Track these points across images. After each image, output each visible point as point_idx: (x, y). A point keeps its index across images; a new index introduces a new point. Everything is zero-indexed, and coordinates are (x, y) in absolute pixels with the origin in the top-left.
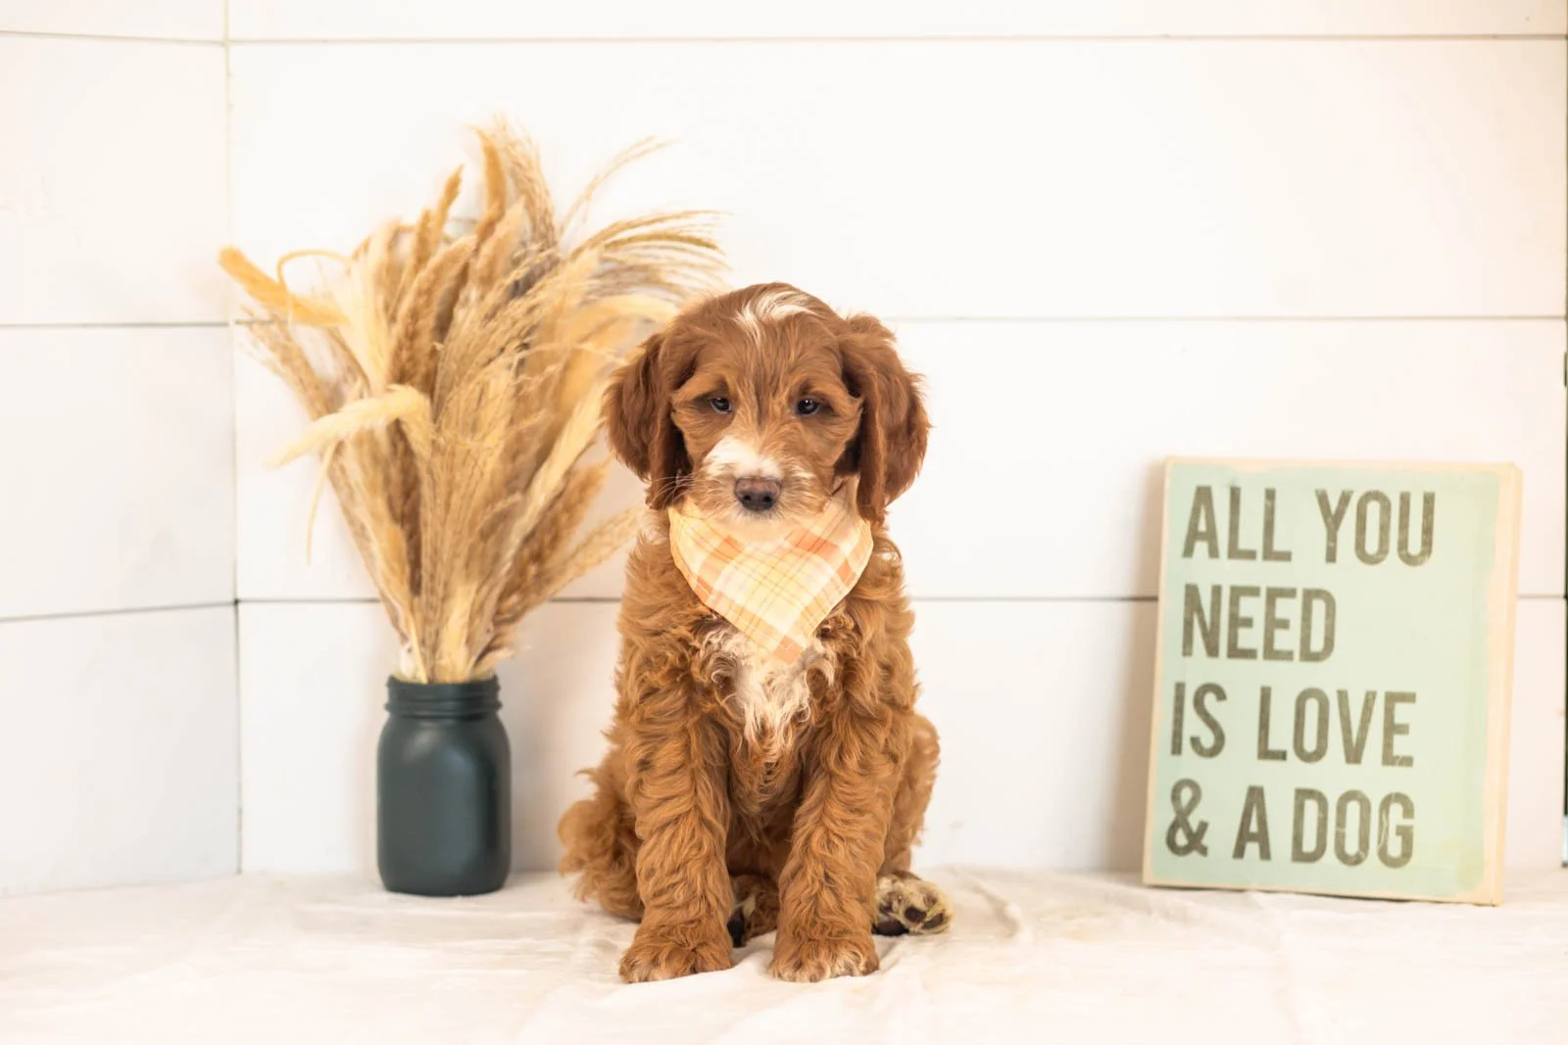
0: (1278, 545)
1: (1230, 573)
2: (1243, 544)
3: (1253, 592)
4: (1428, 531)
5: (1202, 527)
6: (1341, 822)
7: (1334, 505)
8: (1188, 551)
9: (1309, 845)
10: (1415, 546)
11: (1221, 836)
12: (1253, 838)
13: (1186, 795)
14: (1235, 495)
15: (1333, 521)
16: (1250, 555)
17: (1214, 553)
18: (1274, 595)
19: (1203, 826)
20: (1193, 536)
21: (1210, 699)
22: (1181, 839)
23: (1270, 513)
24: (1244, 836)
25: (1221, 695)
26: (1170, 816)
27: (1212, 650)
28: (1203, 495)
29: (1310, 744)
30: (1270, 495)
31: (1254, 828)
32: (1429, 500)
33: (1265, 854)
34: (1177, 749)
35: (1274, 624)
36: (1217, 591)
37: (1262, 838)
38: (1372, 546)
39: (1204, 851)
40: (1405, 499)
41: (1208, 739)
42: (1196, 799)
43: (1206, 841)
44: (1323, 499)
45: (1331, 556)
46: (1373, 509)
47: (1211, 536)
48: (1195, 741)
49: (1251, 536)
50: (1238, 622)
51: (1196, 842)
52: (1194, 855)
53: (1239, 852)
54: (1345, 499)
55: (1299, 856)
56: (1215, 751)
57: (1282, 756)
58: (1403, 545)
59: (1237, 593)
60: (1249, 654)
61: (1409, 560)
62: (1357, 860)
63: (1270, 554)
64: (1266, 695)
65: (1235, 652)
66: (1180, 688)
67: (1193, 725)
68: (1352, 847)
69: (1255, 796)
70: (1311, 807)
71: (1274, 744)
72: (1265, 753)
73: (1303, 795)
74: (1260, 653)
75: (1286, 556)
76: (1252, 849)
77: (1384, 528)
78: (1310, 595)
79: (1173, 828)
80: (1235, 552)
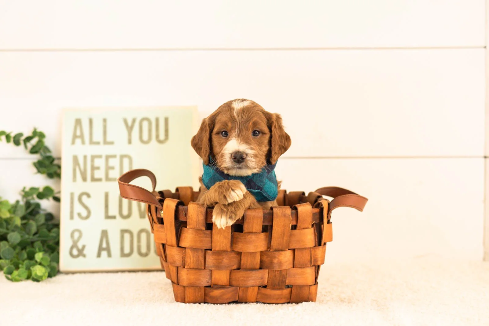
0: (109, 139)
1: (90, 150)
2: (95, 139)
3: (100, 157)
4: (167, 131)
5: (78, 133)
6: (139, 241)
7: (130, 123)
8: (73, 143)
9: (127, 250)
10: (162, 137)
11: (91, 249)
12: (104, 249)
13: (76, 235)
14: (91, 121)
15: (130, 129)
16: (98, 143)
17: (83, 143)
18: (108, 157)
19: (84, 247)
20: (75, 137)
21: (84, 198)
22: (75, 252)
23: (105, 127)
24: (100, 249)
25: (88, 196)
26: (70, 244)
27: (84, 179)
28: (78, 122)
29: (125, 212)
30: (105, 120)
31: (104, 245)
32: (166, 120)
33: (109, 255)
34: (72, 217)
35: (109, 168)
36: (85, 157)
37: (108, 249)
38: (145, 137)
39: (84, 256)
40: (157, 120)
41: (84, 213)
42: (80, 237)
43: (85, 252)
44: (125, 121)
45: (130, 142)
46: (145, 124)
47: (82, 137)
48: (79, 215)
49: (98, 136)
50: (93, 168)
51: (81, 253)
52: (81, 258)
53: (99, 255)
54: (134, 121)
55: (123, 255)
56: (87, 217)
57: (114, 217)
58: (157, 136)
59: (93, 157)
60: (99, 180)
61: (160, 142)
62: (146, 255)
63: (105, 142)
64: (107, 196)
65: (94, 179)
66: (72, 195)
67: (78, 208)
68: (144, 250)
69: (104, 234)
70: (127, 236)
71: (111, 213)
72: (108, 217)
73: (123, 231)
74: (104, 179)
75: (112, 143)
76: (104, 254)
77: (150, 131)
78: (122, 157)
79: (72, 248)
80: (92, 142)
